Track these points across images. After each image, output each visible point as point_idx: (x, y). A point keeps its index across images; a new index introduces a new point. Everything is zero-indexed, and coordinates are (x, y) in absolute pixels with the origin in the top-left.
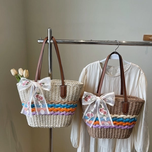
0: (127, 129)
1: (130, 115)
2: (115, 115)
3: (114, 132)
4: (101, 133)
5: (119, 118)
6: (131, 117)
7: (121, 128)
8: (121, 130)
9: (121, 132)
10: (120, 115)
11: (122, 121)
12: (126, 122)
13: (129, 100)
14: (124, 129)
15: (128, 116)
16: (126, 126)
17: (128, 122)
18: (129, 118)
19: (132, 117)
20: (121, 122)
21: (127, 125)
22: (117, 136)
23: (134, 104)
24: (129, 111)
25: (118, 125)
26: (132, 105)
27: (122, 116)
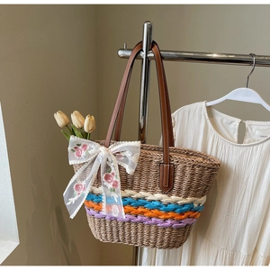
0: (171, 227)
1: (178, 195)
2: (142, 193)
3: (139, 230)
4: (111, 231)
5: (151, 201)
6: (181, 201)
7: (156, 224)
8: (157, 229)
9: (157, 232)
10: (153, 193)
11: (158, 208)
12: (167, 211)
13: (175, 158)
14: (164, 229)
15: (174, 198)
16: (169, 222)
17: (174, 210)
18: (176, 203)
19: (184, 201)
20: (156, 211)
21: (172, 218)
22: (148, 241)
23: (188, 170)
24: (176, 186)
25: (150, 218)
26: (183, 171)
27: (158, 196)
